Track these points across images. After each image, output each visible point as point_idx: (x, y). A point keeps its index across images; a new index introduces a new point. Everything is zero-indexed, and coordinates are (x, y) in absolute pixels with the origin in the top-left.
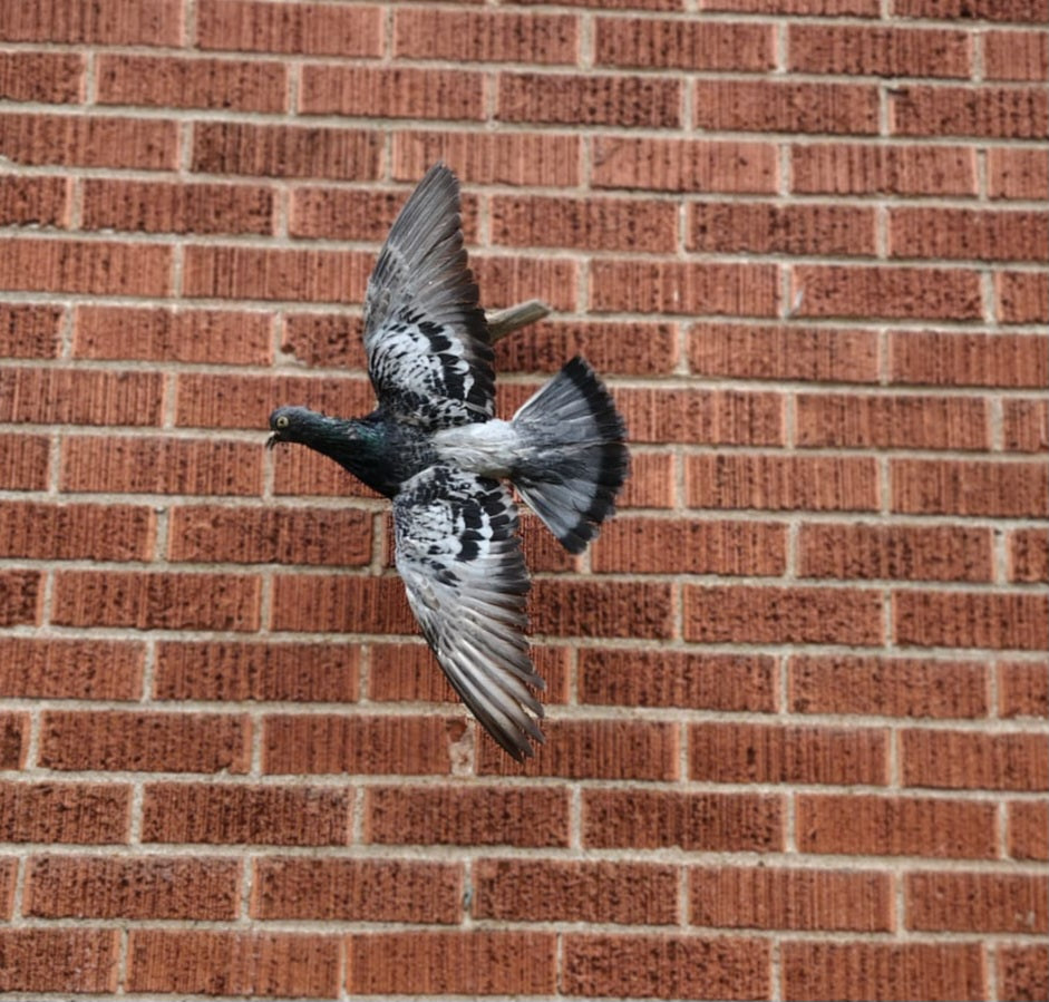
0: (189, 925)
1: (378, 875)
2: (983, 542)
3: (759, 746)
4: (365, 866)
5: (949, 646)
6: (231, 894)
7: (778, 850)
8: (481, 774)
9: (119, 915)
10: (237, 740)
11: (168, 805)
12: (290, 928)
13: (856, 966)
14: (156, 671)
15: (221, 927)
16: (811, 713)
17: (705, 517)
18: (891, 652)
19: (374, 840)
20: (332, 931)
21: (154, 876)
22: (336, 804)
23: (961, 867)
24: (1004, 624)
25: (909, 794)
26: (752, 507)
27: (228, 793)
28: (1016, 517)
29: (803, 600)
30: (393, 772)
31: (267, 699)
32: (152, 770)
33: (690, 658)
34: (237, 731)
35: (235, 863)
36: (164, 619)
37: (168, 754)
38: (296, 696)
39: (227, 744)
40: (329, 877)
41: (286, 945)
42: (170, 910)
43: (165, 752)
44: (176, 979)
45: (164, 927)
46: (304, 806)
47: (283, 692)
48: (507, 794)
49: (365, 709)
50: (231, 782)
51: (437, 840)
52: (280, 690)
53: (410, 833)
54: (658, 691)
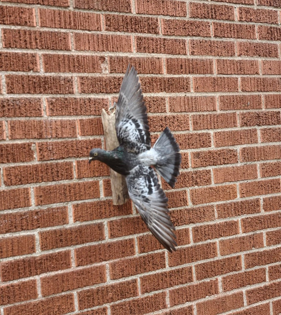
0: (27, 118)
1: (85, 102)
2: (232, 10)
3: (183, 64)
4: (80, 100)
5: (226, 37)
6: (40, 109)
7: (189, 91)
8: (111, 73)
9: (3, 116)
10: (35, 61)
11: (14, 81)
12: (60, 118)
13: (209, 120)
14: (3, 38)
15: (38, 119)
16: (195, 55)
18: (213, 39)
19: (82, 92)
20: (73, 119)
21: (13, 104)
22: (69, 81)
23: (231, 94)
24: (238, 32)
25: (219, 76)
27: (34, 78)
28: (239, 4)
29: (191, 24)
30: (85, 72)
31: (43, 48)
32: (7, 71)
33: (165, 39)
34: (34, 58)
35: (40, 99)
36: (3, 21)
37: (12, 65)
38: (52, 48)
39: (31, 62)
40: (70, 103)
41: (60, 123)
42: (21, 114)
43: (11, 65)
44: (26, 135)
45: (19, 119)
46: (59, 82)
47: (47, 47)
48: (119, 78)
49: (74, 53)
50: (34, 75)
51: (101, 92)
52: (46, 46)
53: (92, 90)
54: (157, 49)
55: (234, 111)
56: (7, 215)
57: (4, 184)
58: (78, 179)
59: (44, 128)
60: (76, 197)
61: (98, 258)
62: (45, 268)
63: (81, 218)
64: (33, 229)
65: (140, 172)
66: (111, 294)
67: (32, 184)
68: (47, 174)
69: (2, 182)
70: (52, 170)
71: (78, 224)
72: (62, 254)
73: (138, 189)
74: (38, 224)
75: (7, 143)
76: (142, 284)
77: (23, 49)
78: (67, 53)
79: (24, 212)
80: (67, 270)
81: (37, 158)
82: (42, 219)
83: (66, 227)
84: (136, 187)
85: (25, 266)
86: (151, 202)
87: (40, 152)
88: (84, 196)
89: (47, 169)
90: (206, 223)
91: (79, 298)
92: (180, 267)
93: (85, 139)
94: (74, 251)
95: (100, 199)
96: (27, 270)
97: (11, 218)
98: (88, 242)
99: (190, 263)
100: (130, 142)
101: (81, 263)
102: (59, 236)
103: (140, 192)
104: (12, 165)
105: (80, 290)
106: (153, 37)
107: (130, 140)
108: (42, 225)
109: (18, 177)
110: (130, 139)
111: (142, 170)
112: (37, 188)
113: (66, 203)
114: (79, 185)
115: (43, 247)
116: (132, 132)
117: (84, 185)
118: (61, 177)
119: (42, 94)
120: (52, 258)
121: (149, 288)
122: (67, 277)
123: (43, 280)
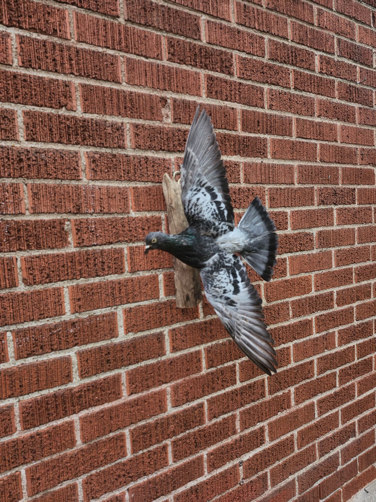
0: (58, 182)
1: (140, 162)
2: (313, 57)
3: (260, 120)
4: (134, 158)
5: (306, 91)
6: (77, 168)
7: (266, 157)
8: (174, 123)
9: (21, 176)
10: (68, 93)
11: (37, 122)
12: (105, 184)
13: (286, 195)
14: (19, 50)
15: (74, 183)
16: (274, 110)
17: (241, 28)
18: (292, 91)
19: (137, 147)
20: (124, 186)
21: (36, 157)
22: (119, 129)
23: (310, 164)
24: (318, 86)
25: (297, 140)
26: (255, 28)
27: (68, 119)
28: (320, 51)
29: (270, 68)
30: (141, 118)
31: (80, 75)
32: (26, 104)
33: (240, 84)
34: (68, 88)
35: (77, 153)
36: (19, 22)
37: (33, 96)
38: (94, 76)
39: (64, 95)
40: (120, 162)
41: (106, 191)
42: (48, 174)
43: (31, 95)
44: (56, 207)
45: (46, 183)
46: (105, 129)
47: (88, 73)
48: (185, 131)
49: (125, 87)
50: (68, 114)
51: (161, 149)
52: (86, 72)
53: (150, 145)
54: (231, 95)
55: (312, 186)
56: (29, 329)
57: (23, 282)
58: (130, 273)
59: (83, 198)
60: (129, 299)
61: (156, 381)
62: (86, 403)
63: (135, 328)
64: (68, 348)
65: (220, 263)
66: (173, 427)
67: (66, 282)
68: (88, 266)
69: (20, 279)
70: (95, 260)
71: (131, 336)
72: (109, 381)
73: (219, 288)
74: (75, 340)
75: (26, 219)
76: (209, 408)
77: (51, 73)
78: (115, 87)
79: (54, 324)
80: (116, 401)
81: (72, 242)
82: (82, 333)
83: (114, 342)
84: (215, 284)
85: (57, 403)
86: (238, 305)
87: (77, 234)
88: (138, 297)
89: (87, 259)
90: (280, 325)
91: (133, 437)
92: (252, 381)
93: (141, 216)
94: (126, 375)
95: (160, 299)
96: (60, 408)
97: (35, 334)
98: (144, 360)
99: (262, 374)
100: (205, 220)
101: (135, 390)
102: (106, 355)
103: (221, 291)
104: (36, 253)
105: (133, 427)
106: (227, 78)
107: (204, 218)
108: (81, 341)
109: (44, 271)
110: (204, 216)
111: (223, 261)
112: (73, 287)
113: (115, 307)
114: (132, 281)
115: (83, 372)
116: (207, 206)
117: (139, 280)
118: (108, 270)
119: (79, 146)
120: (96, 387)
121: (217, 412)
122: (117, 412)
123: (83, 419)
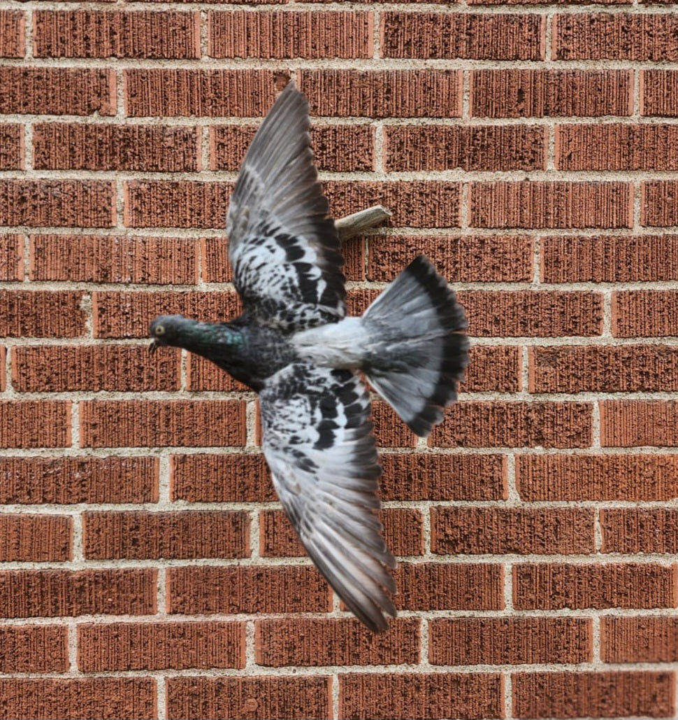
0: (77, 231)
1: (223, 194)
3: (526, 87)
4: (213, 187)
6: (108, 208)
7: (541, 168)
9: (21, 224)
10: (104, 88)
11: (53, 139)
12: (156, 234)
13: (601, 254)
14: (35, 33)
15: (102, 233)
16: (571, 59)
19: (219, 167)
20: (190, 236)
21: (46, 194)
22: (187, 138)
27: (100, 130)
30: (232, 115)
31: (127, 56)
32: (38, 113)
33: (473, 17)
34: (103, 81)
35: (110, 184)
37: (50, 100)
38: (150, 54)
39: (96, 92)
40: (185, 195)
41: (155, 246)
42: (61, 220)
43: (47, 98)
44: (69, 271)
45: (57, 233)
46: (162, 140)
47: (140, 51)
48: (324, 131)
49: (206, 65)
50: (101, 122)
52: (136, 49)
54: (446, 45)
56: (13, 460)
57: (13, 385)
58: (191, 391)
59: (114, 258)
60: (183, 438)
61: (226, 603)
62: (90, 603)
63: (191, 493)
64: (69, 503)
65: (294, 383)
66: (253, 703)
67: (76, 393)
68: (114, 371)
69: (8, 381)
70: (126, 363)
71: (182, 506)
72: (133, 576)
73: (282, 431)
74: (82, 491)
75: (24, 289)
76: (342, 693)
77: (79, 60)
78: (187, 66)
79: (52, 458)
80: (144, 617)
81: (91, 329)
82: (94, 483)
83: (150, 510)
85: (44, 589)
86: (320, 471)
87: (100, 316)
88: (202, 437)
89: (114, 359)
91: (170, 693)
92: (463, 670)
93: (218, 290)
94: (167, 574)
95: (246, 449)
96: (49, 599)
97: (20, 469)
98: (202, 557)
99: (496, 664)
100: (262, 299)
101: (181, 607)
102: (131, 530)
103: (285, 438)
104: (34, 342)
105: (172, 674)
106: (437, 11)
107: (262, 294)
108: (91, 496)
109: (43, 372)
110: (261, 290)
111: (302, 380)
112: (86, 403)
113: (157, 449)
114: (192, 407)
115: (90, 550)
117: (207, 408)
118: (148, 383)
119: (116, 172)
120: (110, 581)
122: (143, 637)
123: (82, 630)
